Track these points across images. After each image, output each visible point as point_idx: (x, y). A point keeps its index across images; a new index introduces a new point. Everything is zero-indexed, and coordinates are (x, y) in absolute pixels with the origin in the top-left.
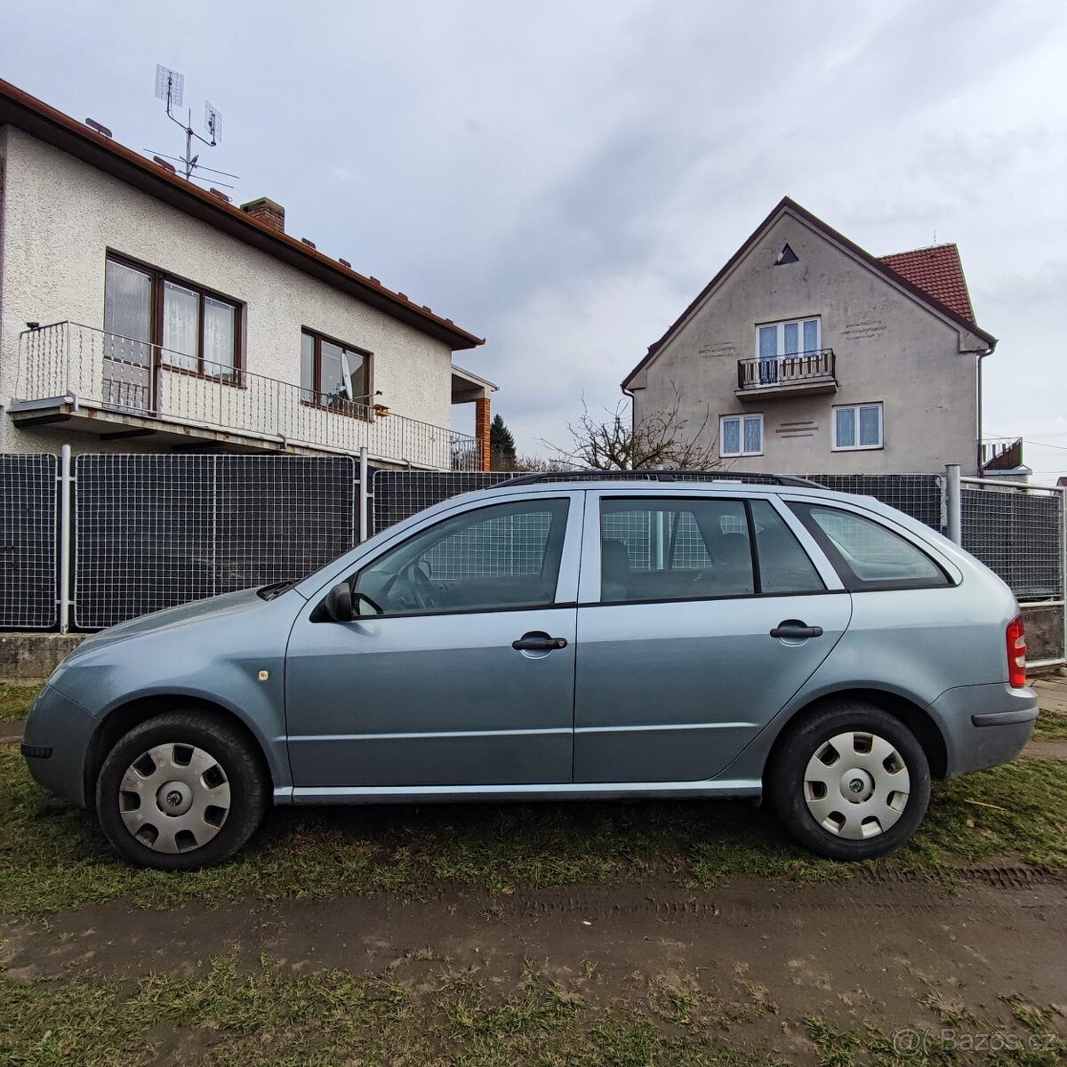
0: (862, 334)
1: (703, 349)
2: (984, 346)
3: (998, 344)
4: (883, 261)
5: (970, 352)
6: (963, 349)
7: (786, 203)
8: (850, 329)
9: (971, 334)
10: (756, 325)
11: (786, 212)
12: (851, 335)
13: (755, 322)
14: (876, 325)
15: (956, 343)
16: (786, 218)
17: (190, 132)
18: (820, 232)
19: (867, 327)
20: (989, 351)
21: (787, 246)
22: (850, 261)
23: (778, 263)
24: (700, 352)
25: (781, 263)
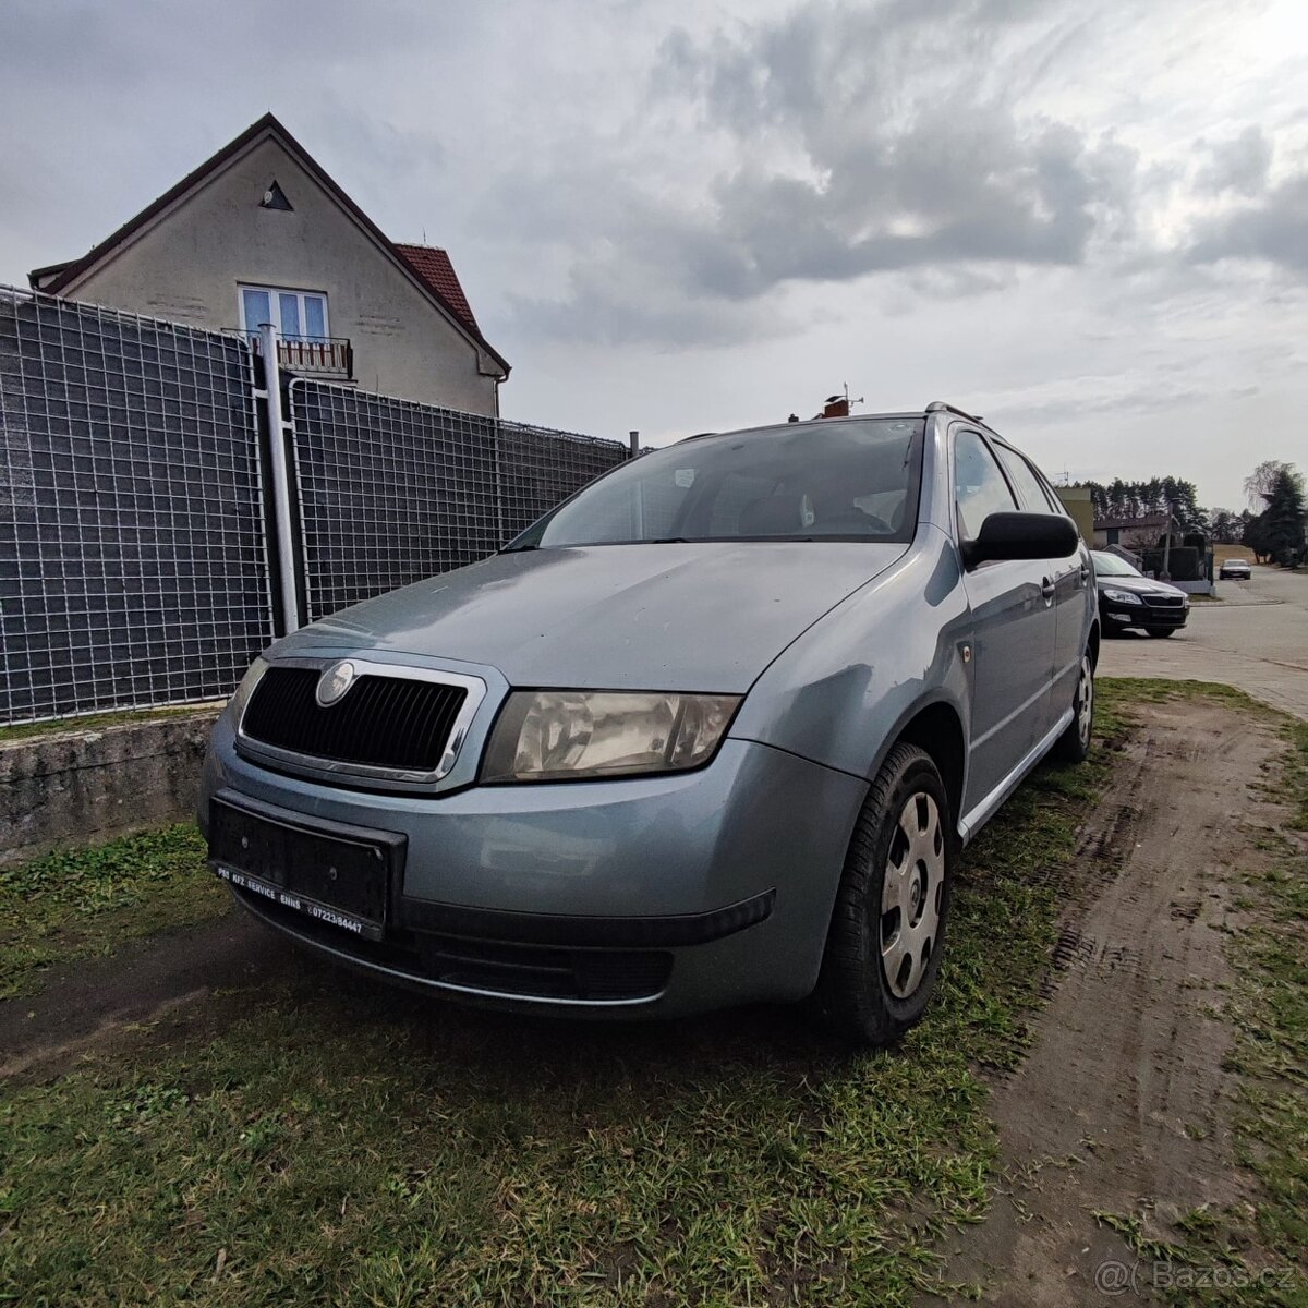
0: (379, 329)
1: (153, 299)
2: (501, 371)
3: (511, 371)
4: (400, 248)
5: (489, 375)
6: (482, 371)
7: (269, 122)
8: (365, 320)
9: (488, 356)
10: (239, 283)
11: (270, 135)
12: (366, 328)
13: (236, 278)
14: (393, 322)
15: (474, 362)
16: (270, 144)
18: (319, 181)
19: (384, 322)
20: (504, 378)
21: (275, 182)
22: (360, 234)
23: (262, 204)
24: (151, 303)
25: (268, 206)
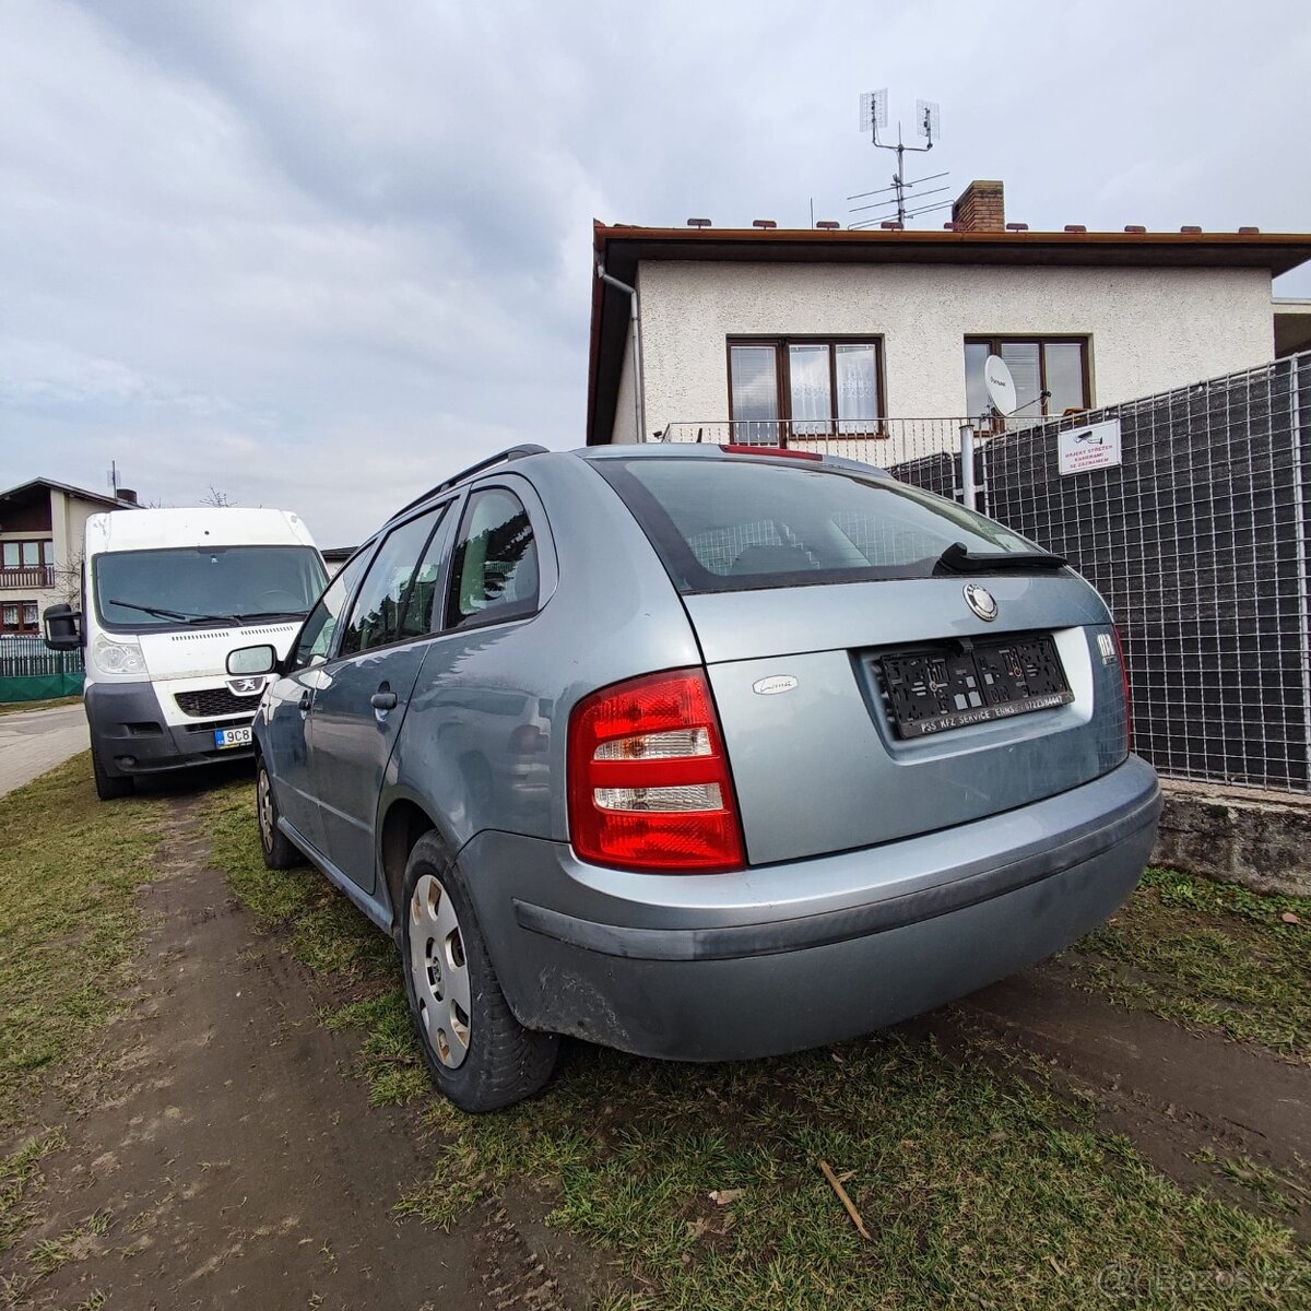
17: (901, 149)
